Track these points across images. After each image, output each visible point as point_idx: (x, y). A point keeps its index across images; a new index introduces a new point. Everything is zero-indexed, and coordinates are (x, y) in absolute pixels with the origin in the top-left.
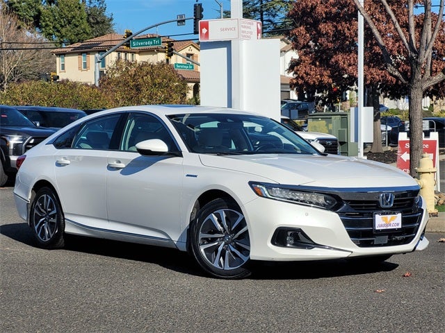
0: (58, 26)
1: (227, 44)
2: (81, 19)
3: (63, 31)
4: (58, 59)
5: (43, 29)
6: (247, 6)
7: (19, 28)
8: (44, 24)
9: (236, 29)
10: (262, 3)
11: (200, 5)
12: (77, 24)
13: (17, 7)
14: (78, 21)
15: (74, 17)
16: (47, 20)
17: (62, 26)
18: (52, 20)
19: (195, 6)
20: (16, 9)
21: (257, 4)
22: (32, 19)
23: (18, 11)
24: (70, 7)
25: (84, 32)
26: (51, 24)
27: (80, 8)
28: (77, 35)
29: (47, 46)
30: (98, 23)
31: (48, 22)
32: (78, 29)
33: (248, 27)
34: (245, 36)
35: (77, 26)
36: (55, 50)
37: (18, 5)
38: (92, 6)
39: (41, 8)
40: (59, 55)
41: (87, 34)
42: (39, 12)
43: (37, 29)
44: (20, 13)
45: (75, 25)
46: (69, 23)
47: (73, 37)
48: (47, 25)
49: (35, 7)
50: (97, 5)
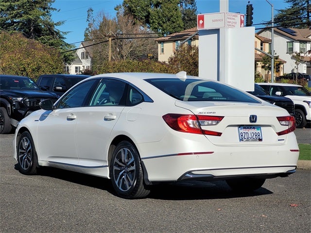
0: (161, 22)
1: (217, 31)
2: (177, 17)
3: (165, 25)
4: (159, 45)
5: (151, 25)
6: (298, 6)
7: (134, 24)
8: (152, 21)
9: (223, 20)
10: (308, 4)
11: (251, 5)
12: (174, 20)
13: (134, 10)
14: (175, 19)
15: (172, 16)
16: (154, 18)
17: (164, 23)
18: (157, 18)
19: (247, 6)
20: (133, 11)
21: (304, 4)
22: (144, 18)
23: (135, 12)
24: (169, 9)
25: (179, 26)
26: (156, 21)
27: (176, 10)
28: (174, 28)
29: (153, 35)
30: (191, 20)
31: (154, 20)
32: (175, 24)
33: (233, 19)
34: (230, 25)
35: (174, 22)
36: (158, 39)
37: (135, 8)
38: (187, 8)
39: (150, 10)
40: (160, 42)
41: (181, 27)
42: (149, 13)
43: (148, 25)
44: (136, 14)
45: (172, 21)
46: (169, 20)
47: (171, 30)
48: (153, 22)
49: (146, 10)
50: (191, 8)
